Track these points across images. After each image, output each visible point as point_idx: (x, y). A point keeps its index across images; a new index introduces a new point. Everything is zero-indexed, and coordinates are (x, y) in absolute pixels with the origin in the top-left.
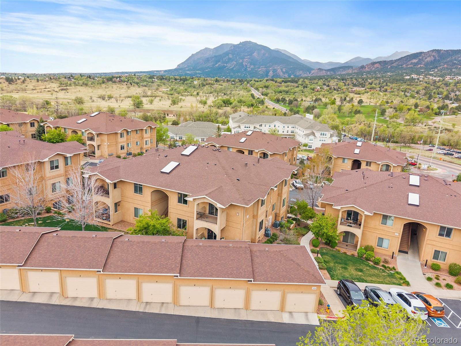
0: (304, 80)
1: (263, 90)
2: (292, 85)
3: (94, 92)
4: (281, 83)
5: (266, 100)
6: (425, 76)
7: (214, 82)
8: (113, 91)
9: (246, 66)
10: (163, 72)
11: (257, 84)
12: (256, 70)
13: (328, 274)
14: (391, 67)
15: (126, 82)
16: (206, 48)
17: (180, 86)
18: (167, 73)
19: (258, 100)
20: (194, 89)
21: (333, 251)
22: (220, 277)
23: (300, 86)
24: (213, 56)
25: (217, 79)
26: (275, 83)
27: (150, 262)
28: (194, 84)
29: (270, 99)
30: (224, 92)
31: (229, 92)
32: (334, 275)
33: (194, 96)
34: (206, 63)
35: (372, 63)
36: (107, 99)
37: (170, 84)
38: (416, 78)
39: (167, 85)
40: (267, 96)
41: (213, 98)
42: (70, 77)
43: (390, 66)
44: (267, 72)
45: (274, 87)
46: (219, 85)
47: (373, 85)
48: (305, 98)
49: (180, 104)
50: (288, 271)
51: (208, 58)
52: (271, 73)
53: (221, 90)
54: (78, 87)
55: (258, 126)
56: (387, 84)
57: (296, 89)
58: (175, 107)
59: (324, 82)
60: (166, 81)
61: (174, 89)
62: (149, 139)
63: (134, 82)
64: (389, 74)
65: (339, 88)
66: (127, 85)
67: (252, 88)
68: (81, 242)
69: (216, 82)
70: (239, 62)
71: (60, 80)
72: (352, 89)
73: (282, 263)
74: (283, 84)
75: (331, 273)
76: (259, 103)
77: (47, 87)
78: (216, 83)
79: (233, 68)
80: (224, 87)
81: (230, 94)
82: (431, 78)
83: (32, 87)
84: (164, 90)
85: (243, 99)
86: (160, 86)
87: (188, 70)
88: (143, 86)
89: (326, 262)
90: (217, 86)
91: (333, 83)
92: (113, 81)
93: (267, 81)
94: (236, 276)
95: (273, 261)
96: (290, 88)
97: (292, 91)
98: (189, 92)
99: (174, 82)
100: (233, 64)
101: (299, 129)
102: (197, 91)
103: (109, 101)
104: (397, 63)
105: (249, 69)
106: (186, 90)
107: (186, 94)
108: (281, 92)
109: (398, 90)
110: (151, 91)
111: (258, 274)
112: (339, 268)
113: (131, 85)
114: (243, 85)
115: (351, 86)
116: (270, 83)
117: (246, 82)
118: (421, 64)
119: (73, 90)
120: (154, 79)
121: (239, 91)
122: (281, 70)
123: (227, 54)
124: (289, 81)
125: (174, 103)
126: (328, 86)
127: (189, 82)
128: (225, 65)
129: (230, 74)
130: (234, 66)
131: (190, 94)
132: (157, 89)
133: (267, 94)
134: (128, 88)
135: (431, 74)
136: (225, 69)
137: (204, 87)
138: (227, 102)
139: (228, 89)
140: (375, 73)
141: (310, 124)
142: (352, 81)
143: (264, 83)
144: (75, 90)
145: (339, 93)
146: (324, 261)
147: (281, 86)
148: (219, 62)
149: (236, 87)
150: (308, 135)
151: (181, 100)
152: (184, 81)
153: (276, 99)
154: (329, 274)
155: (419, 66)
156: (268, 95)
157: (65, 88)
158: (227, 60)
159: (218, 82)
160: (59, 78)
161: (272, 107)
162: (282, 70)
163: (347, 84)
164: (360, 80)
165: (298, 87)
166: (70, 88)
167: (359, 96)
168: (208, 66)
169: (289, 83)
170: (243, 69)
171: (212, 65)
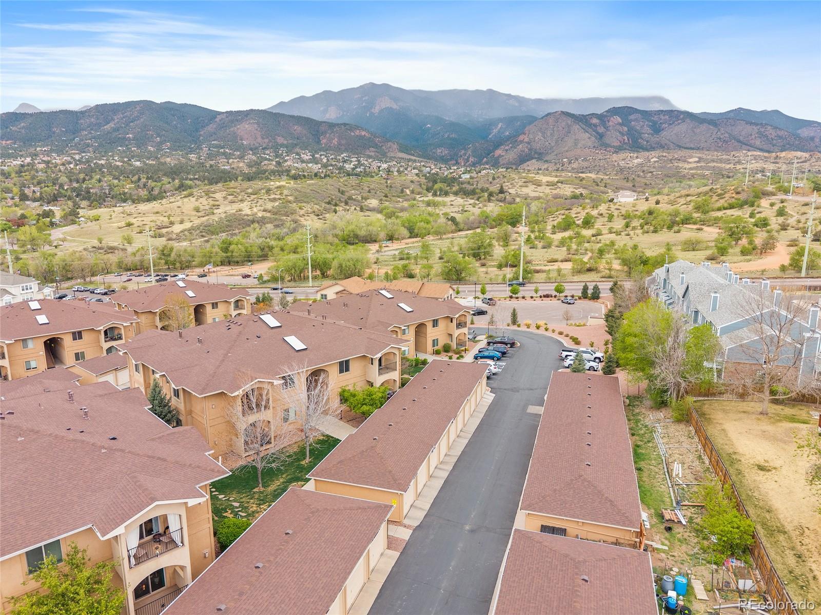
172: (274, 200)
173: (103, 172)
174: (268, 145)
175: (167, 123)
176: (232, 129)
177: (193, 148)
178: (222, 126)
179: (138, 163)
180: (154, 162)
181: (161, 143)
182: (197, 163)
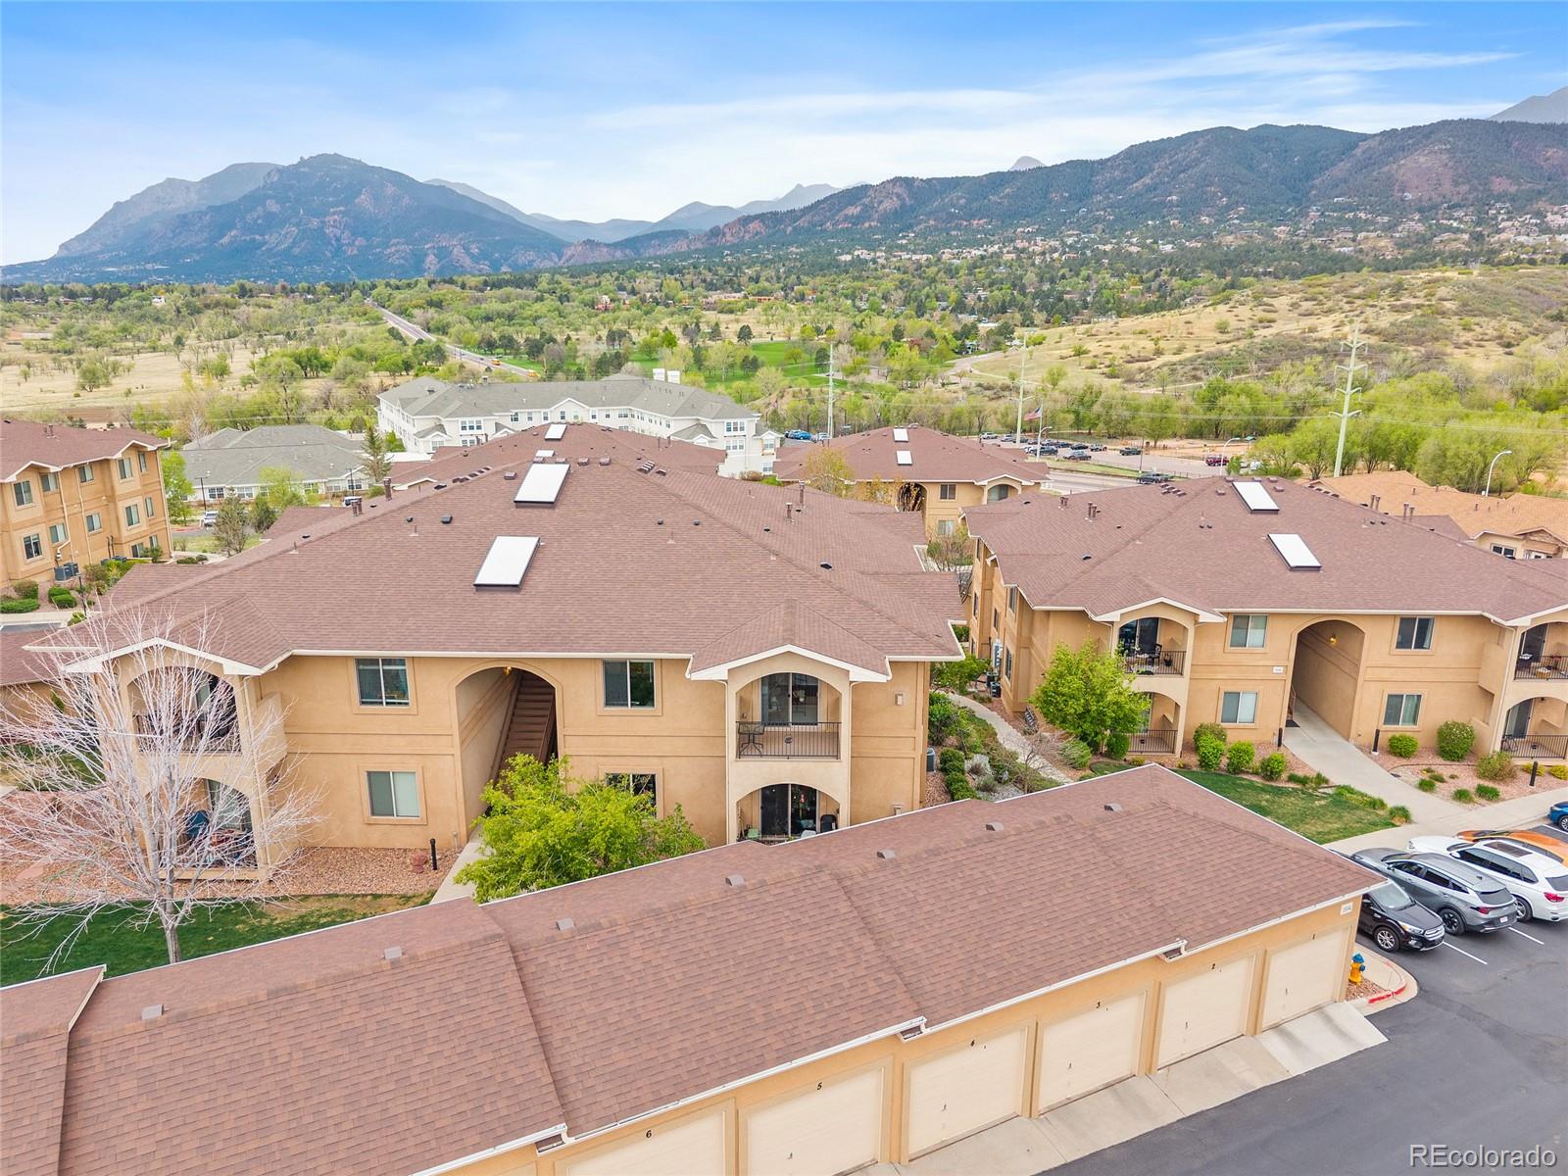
0: (554, 276)
1: (428, 315)
2: (519, 295)
4: (481, 291)
5: (447, 345)
6: (890, 250)
7: (233, 297)
9: (338, 240)
11: (399, 295)
12: (375, 254)
14: (794, 229)
16: (170, 182)
17: (98, 318)
18: (22, 275)
19: (422, 346)
20: (160, 326)
23: (545, 295)
24: (204, 208)
25: (242, 287)
26: (462, 289)
27: (757, 1002)
28: (155, 308)
29: (461, 342)
30: (285, 330)
31: (301, 329)
33: (165, 349)
34: (180, 233)
35: (739, 219)
37: (50, 314)
38: (868, 257)
39: (40, 319)
40: (445, 333)
41: (247, 354)
43: (790, 228)
44: (418, 258)
45: (461, 303)
46: (259, 306)
47: (763, 283)
48: (576, 332)
49: (120, 383)
51: (185, 216)
52: (431, 262)
53: (269, 322)
55: (506, 421)
56: (798, 278)
57: (537, 306)
59: (617, 279)
60: (29, 305)
61: (72, 331)
62: (139, 500)
64: (794, 249)
65: (667, 297)
67: (385, 310)
68: (348, 1011)
69: (244, 296)
70: (310, 225)
72: (706, 297)
74: (489, 291)
76: (427, 356)
78: (242, 301)
79: (290, 248)
80: (277, 312)
81: (310, 333)
82: (905, 256)
84: (27, 335)
85: (365, 347)
86: (11, 324)
87: (111, 262)
90: (246, 310)
91: (646, 283)
93: (433, 286)
94: (1121, 945)
96: (516, 303)
97: (527, 313)
98: (139, 340)
99: (69, 307)
100: (287, 233)
102: (174, 334)
104: (808, 217)
105: (351, 252)
106: (124, 330)
107: (130, 344)
108: (488, 319)
109: (834, 293)
114: (348, 301)
115: (700, 289)
116: (446, 291)
117: (356, 293)
118: (869, 218)
121: (340, 324)
122: (464, 248)
123: (254, 199)
124: (507, 283)
125: (91, 380)
126: (633, 292)
127: (131, 301)
128: (258, 238)
129: (281, 268)
130: (291, 241)
131: (146, 345)
133: (444, 329)
135: (901, 245)
136: (258, 252)
137: (197, 316)
138: (309, 360)
139: (296, 317)
140: (755, 248)
142: (700, 273)
143: (421, 290)
145: (672, 314)
147: (485, 300)
148: (230, 230)
149: (324, 311)
150: (688, 434)
151: (114, 370)
152: (111, 301)
153: (480, 342)
155: (867, 225)
156: (452, 330)
158: (260, 221)
159: (251, 296)
161: (479, 367)
162: (467, 249)
163: (687, 283)
164: (721, 271)
165: (540, 299)
167: (732, 317)
168: (189, 243)
169: (509, 289)
170: (331, 251)
171: (205, 241)
172: (1406, 308)
173: (1102, 264)
174: (1466, 199)
175: (1250, 168)
176: (1386, 169)
177: (1289, 213)
178: (1369, 163)
179: (1168, 248)
180: (1199, 245)
181: (1228, 208)
182: (1286, 243)
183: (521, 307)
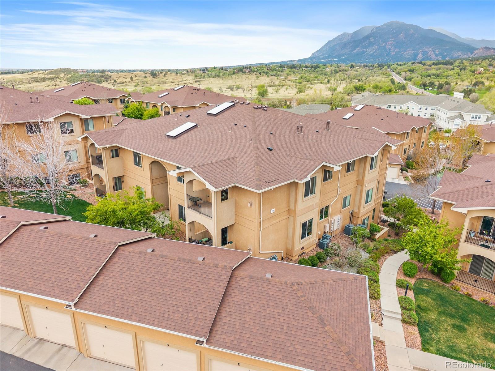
0: (462, 61)
1: (407, 75)
2: (445, 68)
3: (225, 83)
4: (430, 66)
5: (409, 85)
7: (348, 68)
8: (242, 82)
9: (390, 50)
10: (296, 62)
11: (399, 67)
12: (401, 54)
13: (418, 335)
15: (255, 72)
16: (344, 33)
17: (311, 74)
18: (300, 62)
19: (398, 85)
20: (325, 76)
21: (444, 289)
22: (144, 323)
23: (455, 68)
24: (351, 41)
25: (352, 65)
26: (424, 65)
28: (326, 71)
29: (414, 84)
30: (359, 78)
32: (432, 339)
33: (324, 83)
34: (343, 49)
36: (235, 89)
37: (300, 72)
39: (297, 74)
40: (410, 81)
41: (345, 85)
42: (204, 70)
44: (416, 55)
45: (421, 70)
46: (354, 71)
48: (462, 82)
49: (307, 92)
50: (293, 332)
51: (346, 44)
52: (420, 56)
53: (356, 76)
54: (210, 78)
57: (450, 72)
58: (301, 95)
59: (490, 62)
60: (296, 70)
61: (303, 77)
63: (263, 72)
66: (256, 75)
67: (393, 72)
70: (382, 45)
71: (196, 72)
73: (286, 313)
74: (433, 66)
75: (427, 334)
76: (399, 88)
77: (184, 80)
78: (350, 69)
79: (374, 53)
80: (359, 73)
81: (366, 79)
83: (171, 80)
84: (293, 78)
85: (380, 85)
86: (290, 75)
87: (323, 59)
88: (272, 75)
89: (421, 309)
90: (352, 73)
92: (243, 72)
93: (413, 64)
94: (177, 324)
95: (270, 304)
96: (442, 71)
97: (445, 74)
98: (319, 80)
99: (305, 70)
100: (374, 48)
101: (441, 111)
102: (328, 79)
103: (237, 91)
105: (393, 53)
106: (316, 77)
107: (316, 82)
108: (429, 76)
110: (279, 80)
111: (226, 327)
112: (446, 327)
113: (261, 75)
114: (382, 70)
116: (417, 66)
117: (386, 67)
119: (206, 82)
120: (284, 67)
121: (377, 77)
122: (433, 52)
123: (368, 37)
124: (442, 63)
125: (300, 91)
127: (321, 69)
128: (365, 50)
129: (369, 59)
130: (375, 50)
131: (320, 82)
132: (286, 78)
133: (411, 79)
134: (257, 78)
136: (364, 55)
137: (336, 74)
138: (360, 88)
139: (364, 75)
141: (457, 104)
143: (409, 66)
144: (208, 82)
146: (419, 306)
147: (430, 69)
148: (357, 48)
149: (373, 73)
150: (452, 118)
151: (308, 88)
152: (315, 69)
153: (421, 84)
154: (422, 335)
156: (413, 80)
157: (199, 80)
158: (366, 45)
159: (354, 68)
160: (195, 71)
161: (415, 92)
165: (453, 69)
166: (204, 80)
168: (345, 52)
169: (442, 66)
170: (386, 54)
171: (350, 51)
183: (443, 72)
